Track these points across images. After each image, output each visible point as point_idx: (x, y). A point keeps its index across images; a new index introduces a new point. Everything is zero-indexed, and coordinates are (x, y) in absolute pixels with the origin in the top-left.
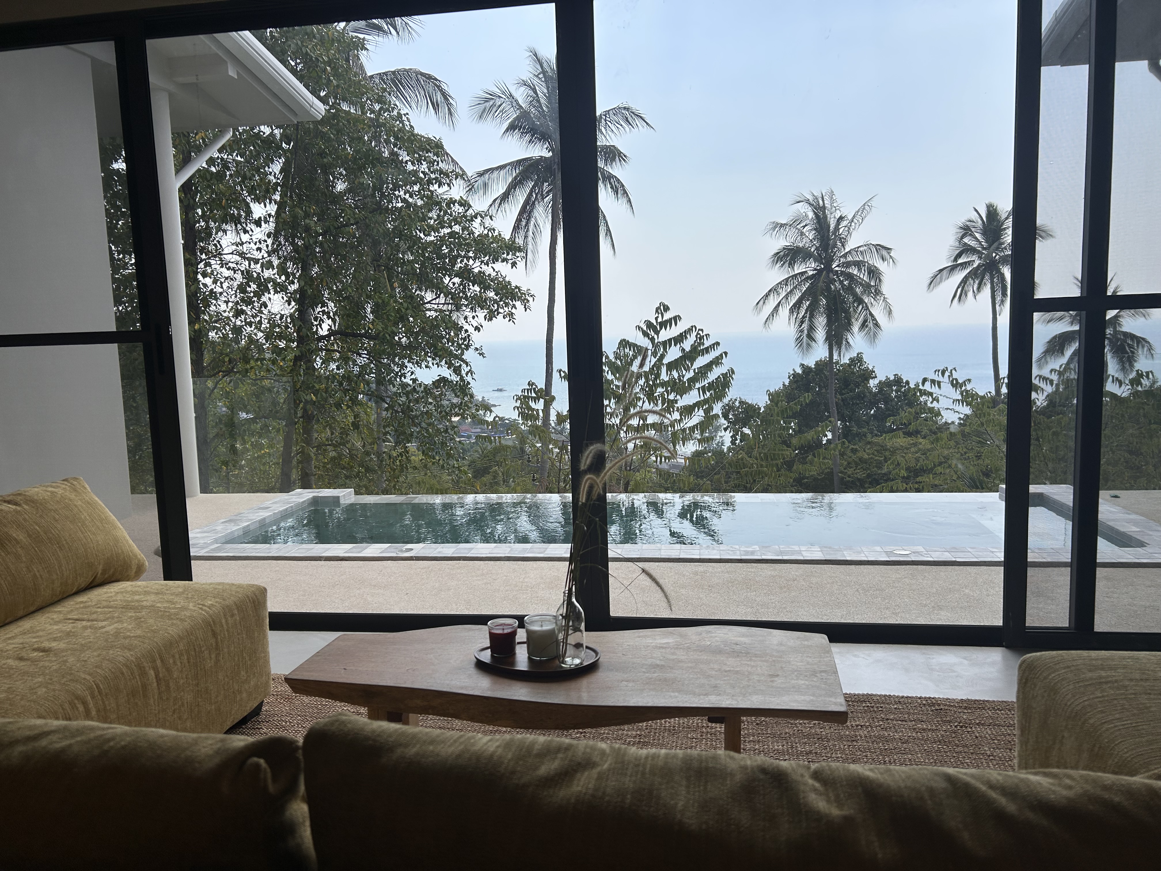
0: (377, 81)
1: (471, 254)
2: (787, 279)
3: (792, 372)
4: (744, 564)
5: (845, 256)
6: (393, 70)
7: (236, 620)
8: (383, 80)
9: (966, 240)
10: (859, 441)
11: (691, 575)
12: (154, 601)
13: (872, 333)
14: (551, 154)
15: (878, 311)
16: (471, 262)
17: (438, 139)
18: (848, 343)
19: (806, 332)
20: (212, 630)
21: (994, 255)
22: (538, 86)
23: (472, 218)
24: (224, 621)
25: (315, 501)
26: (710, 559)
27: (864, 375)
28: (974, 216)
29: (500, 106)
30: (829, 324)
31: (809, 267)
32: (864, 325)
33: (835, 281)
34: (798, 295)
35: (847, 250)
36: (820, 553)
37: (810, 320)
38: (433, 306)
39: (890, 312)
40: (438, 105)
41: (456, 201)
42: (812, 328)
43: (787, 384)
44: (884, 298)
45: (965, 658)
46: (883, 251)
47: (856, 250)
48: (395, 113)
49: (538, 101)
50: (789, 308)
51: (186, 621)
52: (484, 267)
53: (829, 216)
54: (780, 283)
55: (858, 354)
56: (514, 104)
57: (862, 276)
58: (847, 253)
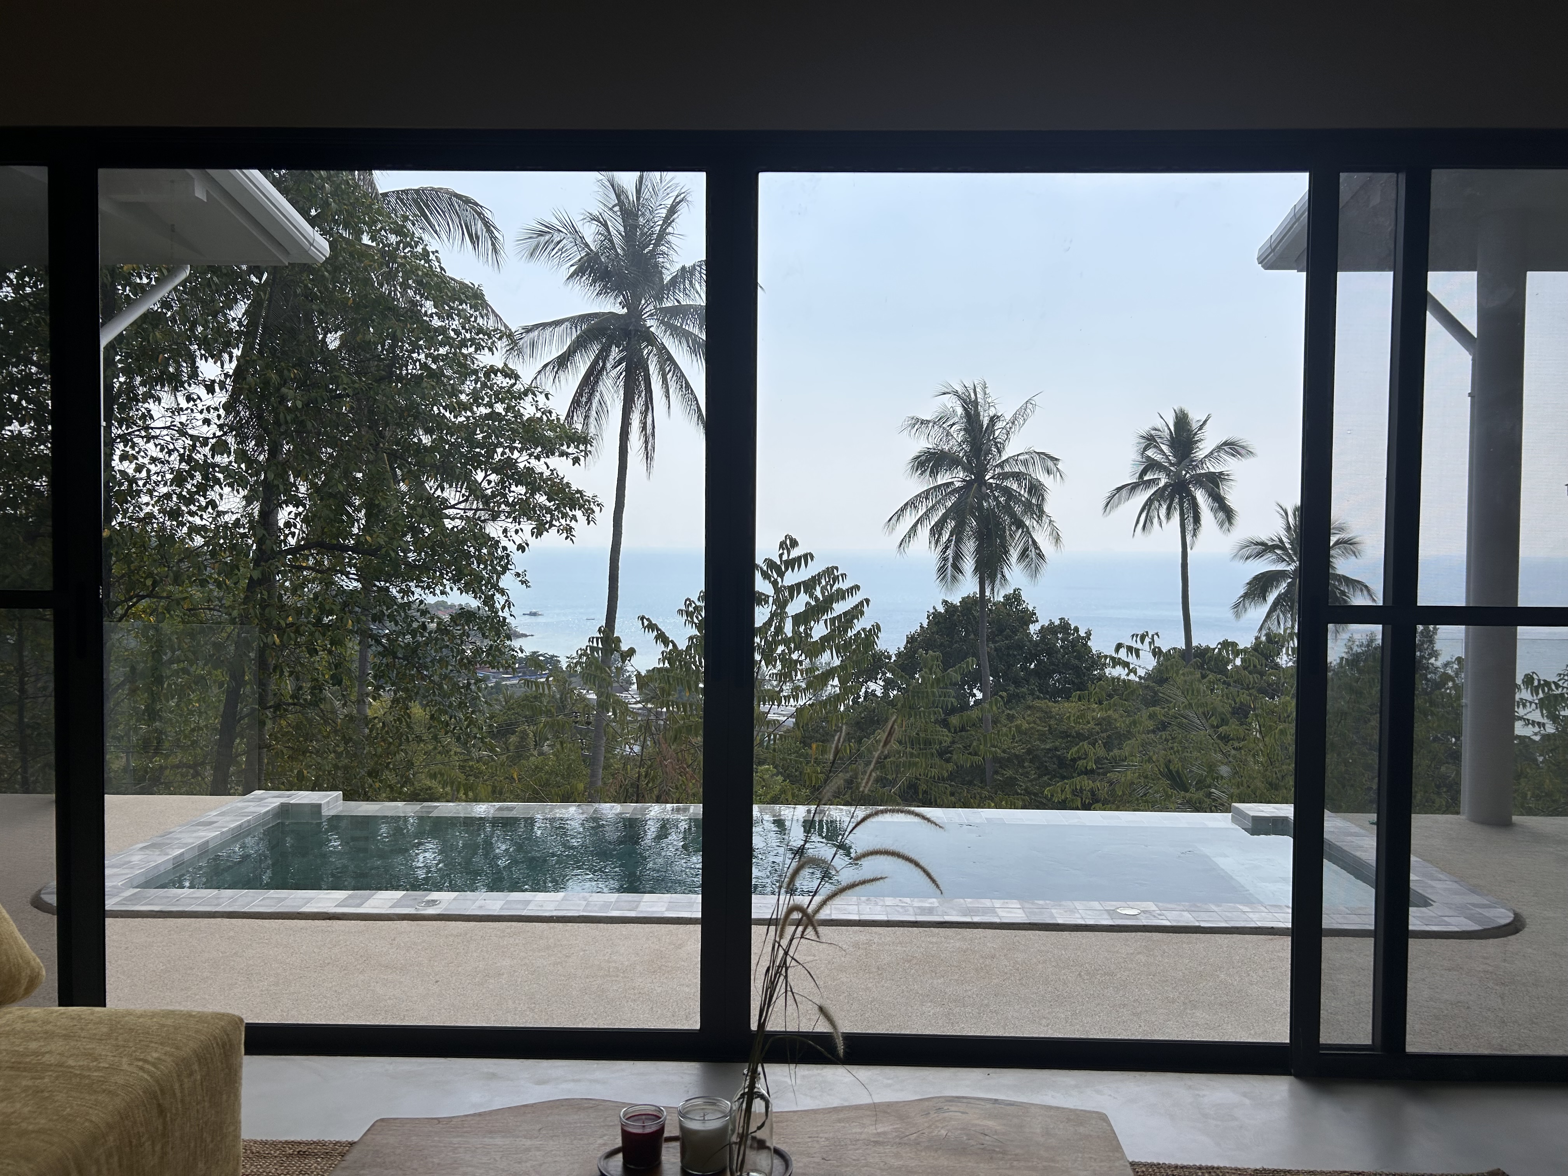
0: (393, 200)
1: (517, 445)
2: (928, 491)
3: (932, 611)
4: (921, 929)
5: (1001, 465)
6: (416, 188)
7: (195, 1080)
8: (402, 201)
9: (1150, 453)
10: (1017, 704)
11: (851, 949)
12: (61, 1054)
13: (1033, 565)
14: (625, 310)
15: (1041, 537)
16: (516, 454)
17: (476, 286)
18: (1004, 576)
19: (951, 560)
20: (159, 1105)
21: (1184, 472)
22: (611, 221)
23: (520, 395)
24: (177, 1086)
25: (285, 810)
26: (873, 921)
27: (1023, 617)
28: (1160, 424)
29: (559, 242)
30: (978, 551)
31: (956, 477)
32: (1024, 555)
33: (989, 496)
34: (941, 512)
35: (1004, 458)
36: (1020, 911)
37: (957, 545)
38: (459, 511)
39: (1058, 539)
40: (478, 238)
41: (498, 370)
42: (958, 556)
43: (925, 625)
44: (1050, 521)
45: (1245, 1095)
46: (1049, 461)
47: (1015, 458)
48: (419, 249)
49: (611, 241)
50: (929, 527)
51: (118, 1095)
52: (533, 462)
53: (982, 414)
54: (919, 495)
55: (1015, 591)
56: (579, 241)
57: (1022, 492)
58: (1003, 462)
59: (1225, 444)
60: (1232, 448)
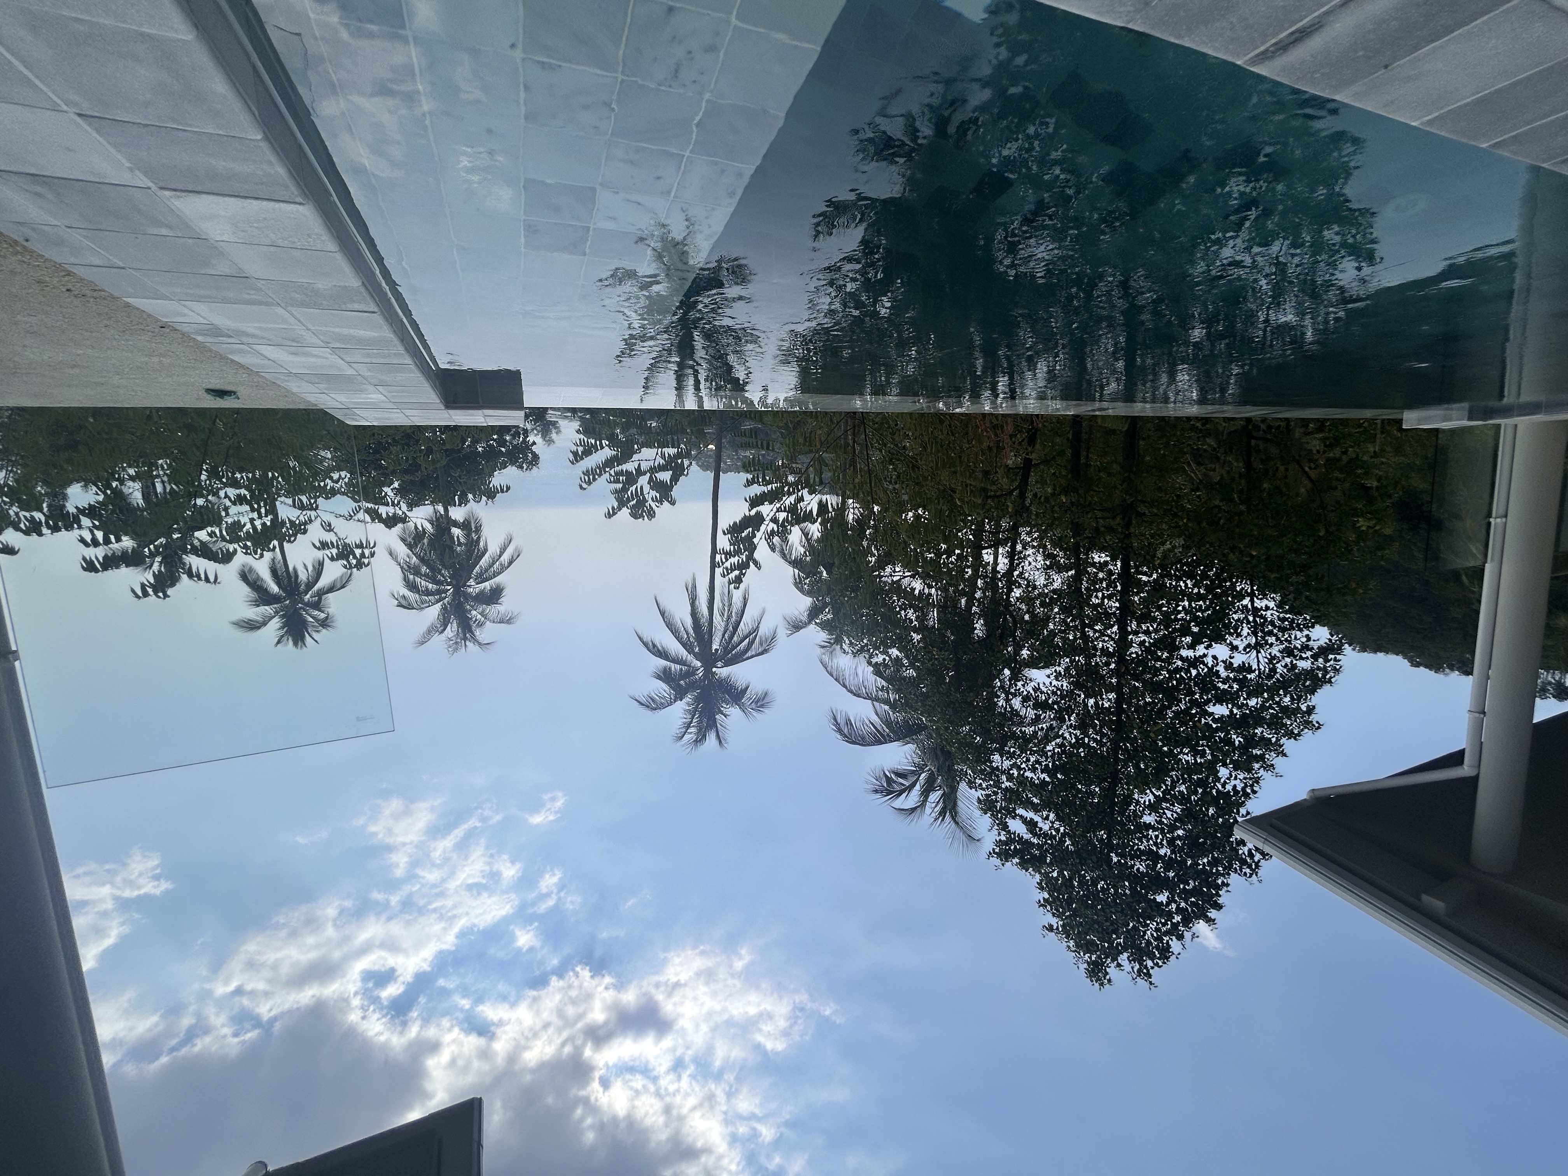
59: (259, 628)
60: (252, 626)
